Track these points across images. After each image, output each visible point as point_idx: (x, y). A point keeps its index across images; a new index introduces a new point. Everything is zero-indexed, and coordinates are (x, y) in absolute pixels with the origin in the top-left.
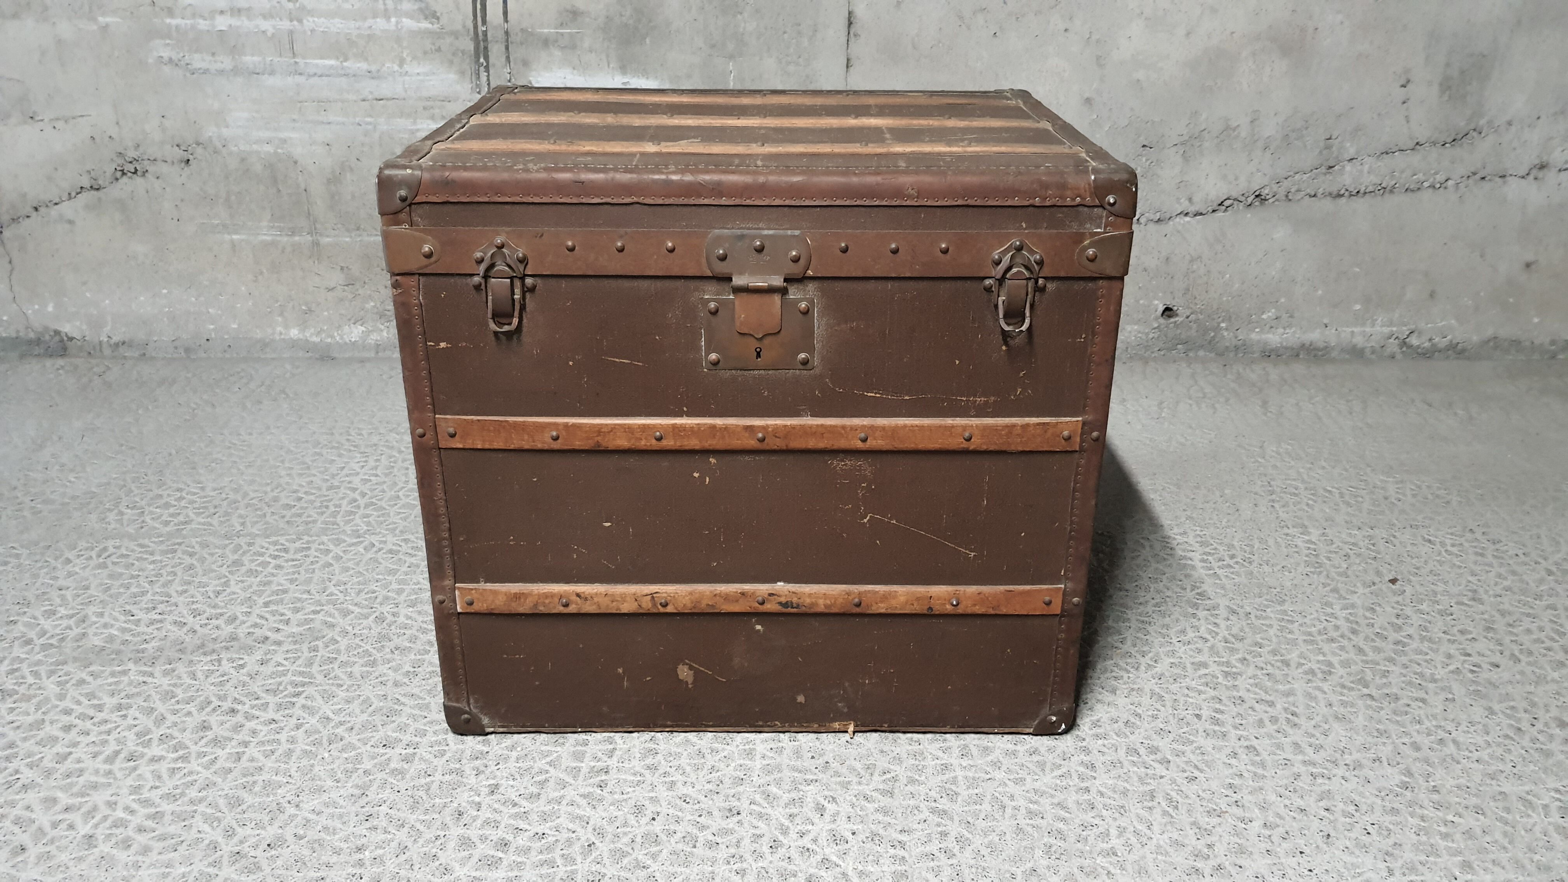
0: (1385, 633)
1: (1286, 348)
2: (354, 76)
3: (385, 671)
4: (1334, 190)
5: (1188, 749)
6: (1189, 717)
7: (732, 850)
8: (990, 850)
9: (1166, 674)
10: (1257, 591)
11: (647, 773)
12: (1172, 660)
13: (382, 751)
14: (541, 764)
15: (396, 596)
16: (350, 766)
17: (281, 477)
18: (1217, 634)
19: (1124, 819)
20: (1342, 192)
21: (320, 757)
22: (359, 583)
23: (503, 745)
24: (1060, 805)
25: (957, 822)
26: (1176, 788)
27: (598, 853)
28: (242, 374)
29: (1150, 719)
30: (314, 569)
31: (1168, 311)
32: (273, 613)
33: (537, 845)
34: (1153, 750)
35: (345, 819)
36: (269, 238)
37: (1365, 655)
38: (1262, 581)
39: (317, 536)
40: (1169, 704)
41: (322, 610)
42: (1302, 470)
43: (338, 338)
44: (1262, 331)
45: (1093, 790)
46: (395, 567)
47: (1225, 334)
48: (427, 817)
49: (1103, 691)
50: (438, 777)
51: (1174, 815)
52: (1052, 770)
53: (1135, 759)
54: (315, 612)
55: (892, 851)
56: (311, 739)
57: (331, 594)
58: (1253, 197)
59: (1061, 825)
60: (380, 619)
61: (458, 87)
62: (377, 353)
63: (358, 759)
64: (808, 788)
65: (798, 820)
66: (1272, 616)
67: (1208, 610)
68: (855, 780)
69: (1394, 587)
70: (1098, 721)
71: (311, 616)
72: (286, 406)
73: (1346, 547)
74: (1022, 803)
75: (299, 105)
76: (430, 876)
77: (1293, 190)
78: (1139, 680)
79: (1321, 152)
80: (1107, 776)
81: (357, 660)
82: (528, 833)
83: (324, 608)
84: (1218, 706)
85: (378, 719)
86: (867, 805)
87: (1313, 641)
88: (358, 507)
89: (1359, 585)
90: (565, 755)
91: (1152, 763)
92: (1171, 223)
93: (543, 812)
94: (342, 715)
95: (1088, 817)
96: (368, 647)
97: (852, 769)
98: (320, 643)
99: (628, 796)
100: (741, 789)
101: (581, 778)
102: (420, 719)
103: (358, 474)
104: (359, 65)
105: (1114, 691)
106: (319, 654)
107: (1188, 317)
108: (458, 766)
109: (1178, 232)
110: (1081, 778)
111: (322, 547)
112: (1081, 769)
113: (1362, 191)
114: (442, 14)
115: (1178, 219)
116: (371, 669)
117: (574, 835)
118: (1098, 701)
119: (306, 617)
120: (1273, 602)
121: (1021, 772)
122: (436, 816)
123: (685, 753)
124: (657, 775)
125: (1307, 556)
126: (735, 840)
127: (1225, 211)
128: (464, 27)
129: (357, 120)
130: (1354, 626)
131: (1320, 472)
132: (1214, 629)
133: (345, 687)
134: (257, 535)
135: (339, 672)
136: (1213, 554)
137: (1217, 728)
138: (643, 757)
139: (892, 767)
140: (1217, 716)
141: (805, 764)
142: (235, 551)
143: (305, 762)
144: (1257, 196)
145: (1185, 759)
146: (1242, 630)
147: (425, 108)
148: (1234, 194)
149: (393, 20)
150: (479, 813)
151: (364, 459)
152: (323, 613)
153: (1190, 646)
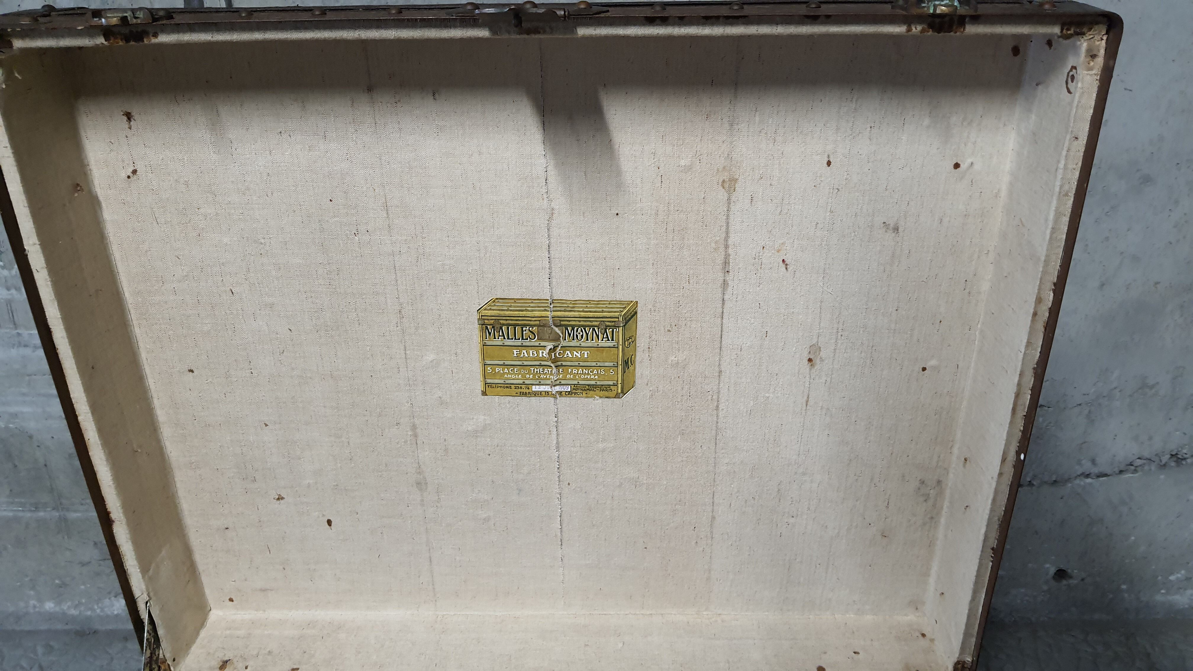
31: (1061, 574)
36: (11, 514)
43: (98, 611)
44: (1168, 593)
47: (1126, 595)
58: (1169, 456)
75: (27, 378)
92: (1069, 485)
109: (1078, 494)
127: (1135, 471)
144: (1173, 456)
148: (1146, 454)
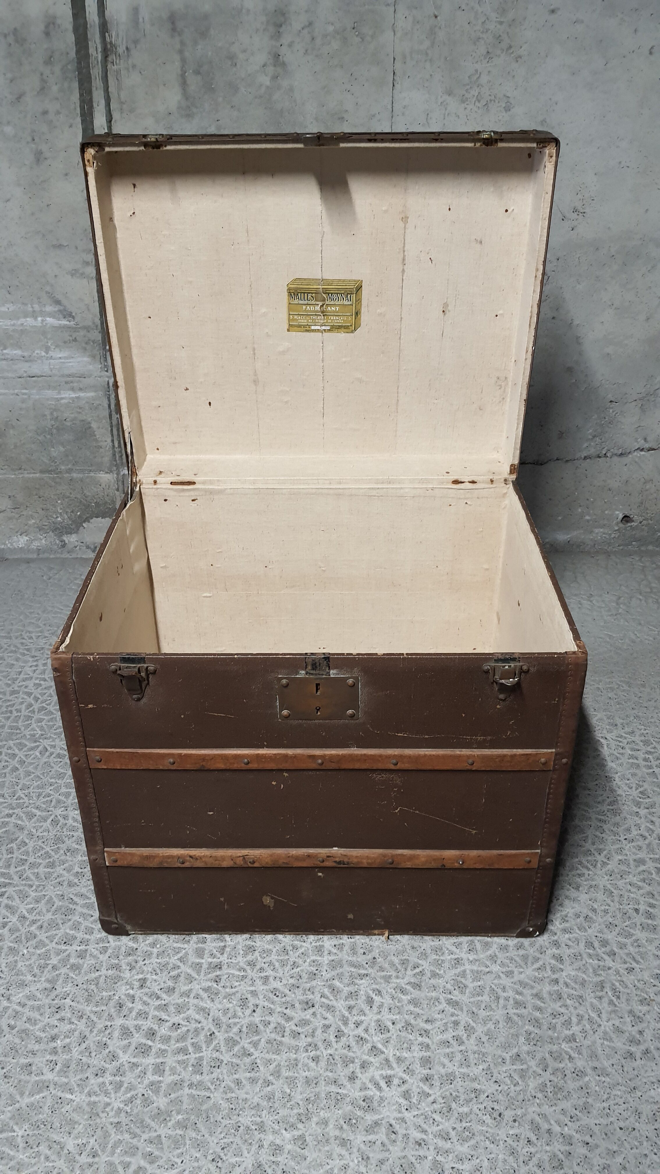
2: (12, 360)
3: (61, 872)
5: (628, 941)
6: (630, 911)
7: (309, 1039)
8: (488, 1037)
9: (616, 870)
11: (248, 968)
12: (620, 857)
13: (63, 947)
14: (174, 960)
15: (65, 800)
16: (42, 961)
18: (653, 831)
19: (582, 1008)
21: (21, 953)
22: (38, 787)
23: (147, 942)
24: (537, 996)
25: (465, 1012)
26: (619, 978)
27: (217, 1042)
29: (603, 913)
30: (5, 773)
31: (626, 519)
33: (174, 1034)
34: (604, 943)
35: (42, 1010)
39: (6, 741)
40: (616, 899)
41: (14, 813)
43: (9, 545)
45: (561, 981)
46: (62, 771)
48: (98, 1009)
49: (570, 888)
50: (103, 972)
51: (617, 1003)
52: (533, 963)
53: (591, 951)
54: (10, 816)
55: (420, 1039)
56: (14, 936)
57: (19, 798)
59: (537, 1014)
60: (55, 822)
61: (91, 367)
63: (47, 956)
64: (361, 982)
65: (355, 1012)
67: (648, 808)
68: (394, 974)
70: (566, 916)
71: (6, 820)
74: (510, 993)
76: (102, 1063)
78: (596, 877)
80: (570, 968)
81: (41, 861)
82: (168, 1024)
83: (15, 811)
84: (651, 901)
85: (59, 917)
86: (403, 997)
88: (33, 712)
90: (190, 952)
91: (603, 955)
92: (630, 456)
93: (177, 1004)
94: (34, 914)
95: (557, 1006)
96: (48, 849)
97: (392, 964)
98: (13, 845)
99: (236, 990)
100: (314, 983)
101: (202, 974)
102: (88, 917)
103: (32, 678)
104: (15, 352)
105: (577, 888)
106: (14, 856)
107: (641, 523)
108: (117, 961)
109: (636, 462)
110: (553, 970)
111: (9, 751)
112: (553, 962)
114: (76, 314)
115: (635, 454)
116: (52, 870)
117: (199, 1026)
118: (567, 897)
121: (511, 965)
122: (104, 1008)
123: (274, 950)
124: (255, 970)
126: (311, 1031)
128: (94, 323)
129: (16, 391)
132: (651, 827)
133: (34, 887)
135: (29, 873)
136: (653, 753)
137: (650, 922)
138: (245, 955)
139: (420, 962)
140: (651, 910)
141: (359, 960)
143: (11, 959)
145: (626, 951)
147: (66, 383)
149: (39, 319)
150: (134, 1005)
151: (35, 664)
152: (14, 816)
153: (633, 844)
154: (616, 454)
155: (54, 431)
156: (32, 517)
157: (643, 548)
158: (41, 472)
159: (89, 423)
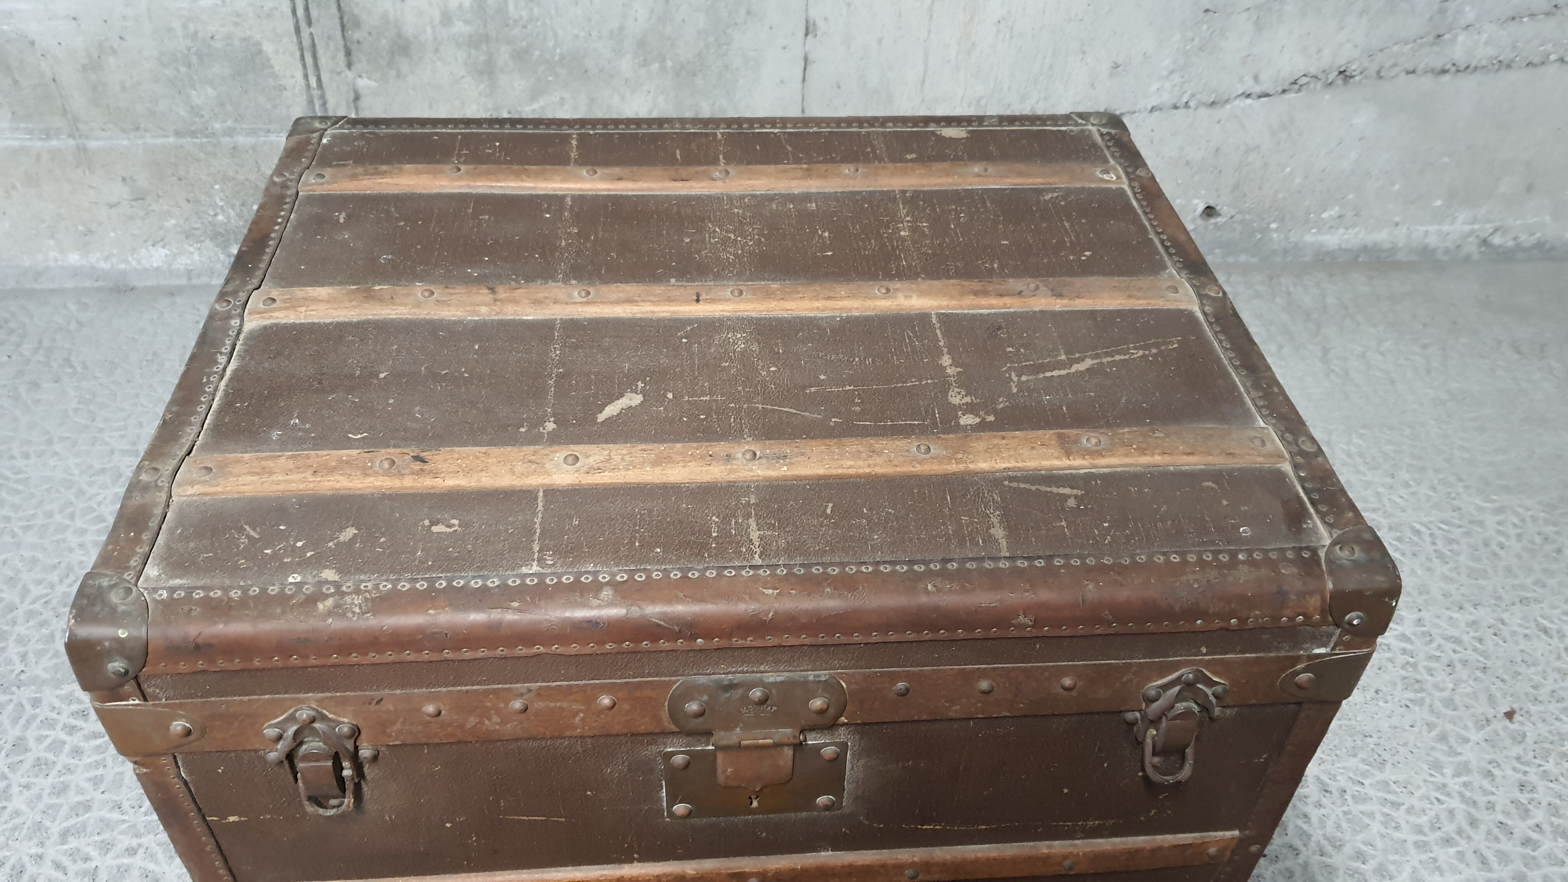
0: (1509, 822)
1: (1345, 250)
4: (1439, 65)
10: (1349, 743)
17: (71, 550)
20: (1447, 67)
28: (12, 325)
31: (1209, 211)
32: (73, 854)
36: (16, 144)
37: (1490, 870)
38: (1353, 722)
41: (140, 845)
42: (1381, 490)
43: (134, 264)
44: (1318, 233)
47: (1275, 235)
54: (132, 852)
58: (1336, 73)
62: (190, 279)
66: (1372, 792)
69: (1511, 726)
71: (126, 861)
72: (72, 393)
73: (1449, 646)
77: (1388, 65)
79: (1431, 19)
83: (144, 840)
87: (1425, 843)
89: (1470, 724)
92: (1228, 106)
107: (1232, 217)
109: (1236, 117)
113: (1472, 66)
115: (1237, 102)
119: (119, 862)
120: (1370, 764)
125: (1403, 668)
127: (1299, 90)
130: (1472, 811)
131: (1403, 492)
134: (44, 682)
142: (15, 720)
144: (1341, 73)
146: (1338, 827)
148: (1313, 70)
152: (141, 851)
153: (1278, 866)
154: (1204, 104)
155: (194, 59)
156: (170, 214)
157: (1230, 260)
158: (178, 134)
159: (258, 44)
